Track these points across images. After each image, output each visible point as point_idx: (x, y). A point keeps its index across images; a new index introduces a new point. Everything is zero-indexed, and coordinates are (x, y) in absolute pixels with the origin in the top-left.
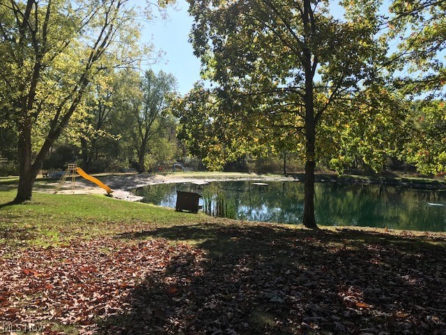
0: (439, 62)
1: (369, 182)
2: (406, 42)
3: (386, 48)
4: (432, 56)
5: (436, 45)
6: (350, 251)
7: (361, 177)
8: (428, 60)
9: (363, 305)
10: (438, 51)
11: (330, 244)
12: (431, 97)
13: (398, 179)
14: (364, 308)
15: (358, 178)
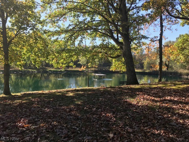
0: (60, 25)
1: (36, 72)
2: (48, 15)
3: (40, 16)
4: (57, 23)
5: (59, 18)
6: (24, 103)
7: (33, 70)
8: (56, 24)
9: (27, 126)
10: (59, 21)
11: (15, 101)
12: (57, 38)
13: (48, 70)
14: (27, 127)
15: (31, 71)
